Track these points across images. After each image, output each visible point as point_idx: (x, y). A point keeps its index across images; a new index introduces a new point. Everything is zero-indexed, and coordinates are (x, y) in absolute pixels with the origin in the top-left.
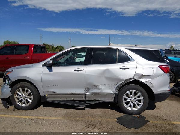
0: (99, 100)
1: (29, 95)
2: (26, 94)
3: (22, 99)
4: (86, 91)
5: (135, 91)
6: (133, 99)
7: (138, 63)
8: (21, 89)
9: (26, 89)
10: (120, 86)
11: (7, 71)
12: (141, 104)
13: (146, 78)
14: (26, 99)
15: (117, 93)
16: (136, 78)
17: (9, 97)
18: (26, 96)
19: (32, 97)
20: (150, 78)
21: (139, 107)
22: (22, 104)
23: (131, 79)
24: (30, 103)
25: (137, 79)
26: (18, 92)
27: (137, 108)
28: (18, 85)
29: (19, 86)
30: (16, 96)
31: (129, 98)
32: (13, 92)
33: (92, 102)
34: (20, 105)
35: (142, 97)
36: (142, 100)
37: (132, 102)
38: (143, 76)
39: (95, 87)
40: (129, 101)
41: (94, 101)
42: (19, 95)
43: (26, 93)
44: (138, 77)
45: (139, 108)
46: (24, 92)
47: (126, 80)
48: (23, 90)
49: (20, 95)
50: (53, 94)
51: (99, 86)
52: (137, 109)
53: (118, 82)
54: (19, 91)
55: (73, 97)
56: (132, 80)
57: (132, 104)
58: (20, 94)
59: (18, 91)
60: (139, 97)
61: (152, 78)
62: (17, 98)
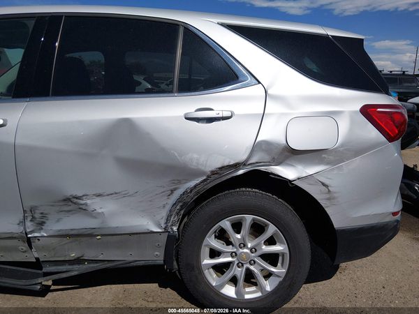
0: (101, 258)
4: (28, 224)
5: (253, 219)
6: (246, 250)
7: (269, 92)
10: (190, 199)
12: (279, 270)
13: (302, 162)
15: (175, 229)
16: (260, 162)
20: (321, 162)
21: (268, 286)
23: (237, 166)
25: (263, 168)
27: (262, 289)
31: (230, 249)
33: (70, 267)
35: (281, 243)
36: (283, 255)
37: (240, 265)
38: (290, 154)
39: (72, 203)
40: (229, 259)
41: (79, 261)
44: (267, 158)
45: (268, 288)
47: (213, 173)
51: (88, 202)
52: (259, 294)
53: (180, 182)
56: (241, 172)
57: (239, 272)
60: (271, 241)
61: (328, 164)
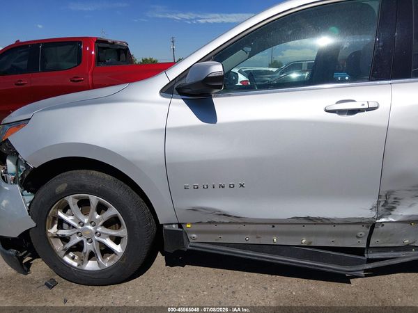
1: (111, 223)
2: (99, 220)
3: (82, 242)
4: (381, 209)
8: (71, 200)
9: (94, 200)
11: (7, 120)
14: (100, 239)
17: (26, 234)
18: (99, 229)
19: (123, 232)
22: (82, 261)
24: (117, 258)
26: (60, 214)
28: (59, 184)
29: (61, 188)
30: (53, 230)
32: (41, 213)
34: (75, 264)
42: (65, 226)
43: (98, 216)
46: (85, 213)
48: (84, 204)
49: (69, 225)
50: (216, 219)
54: (66, 209)
55: (307, 234)
58: (69, 219)
59: (58, 208)
62: (57, 237)
